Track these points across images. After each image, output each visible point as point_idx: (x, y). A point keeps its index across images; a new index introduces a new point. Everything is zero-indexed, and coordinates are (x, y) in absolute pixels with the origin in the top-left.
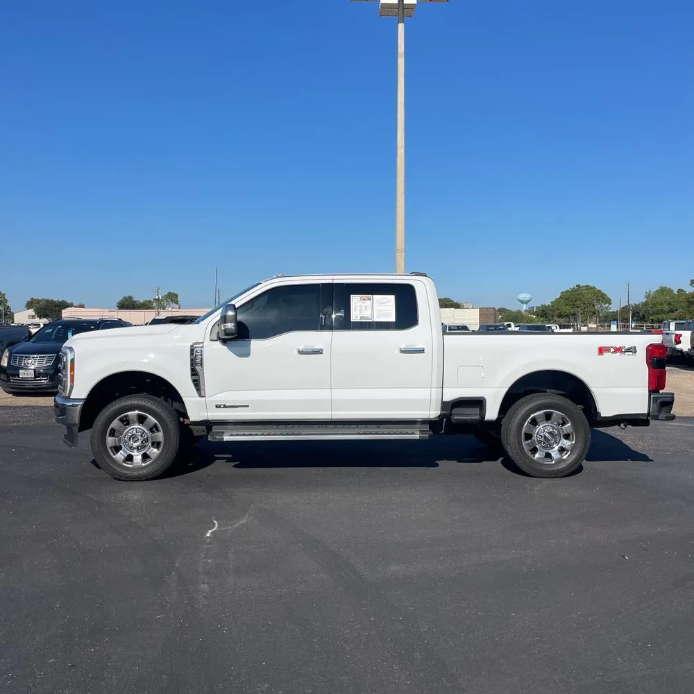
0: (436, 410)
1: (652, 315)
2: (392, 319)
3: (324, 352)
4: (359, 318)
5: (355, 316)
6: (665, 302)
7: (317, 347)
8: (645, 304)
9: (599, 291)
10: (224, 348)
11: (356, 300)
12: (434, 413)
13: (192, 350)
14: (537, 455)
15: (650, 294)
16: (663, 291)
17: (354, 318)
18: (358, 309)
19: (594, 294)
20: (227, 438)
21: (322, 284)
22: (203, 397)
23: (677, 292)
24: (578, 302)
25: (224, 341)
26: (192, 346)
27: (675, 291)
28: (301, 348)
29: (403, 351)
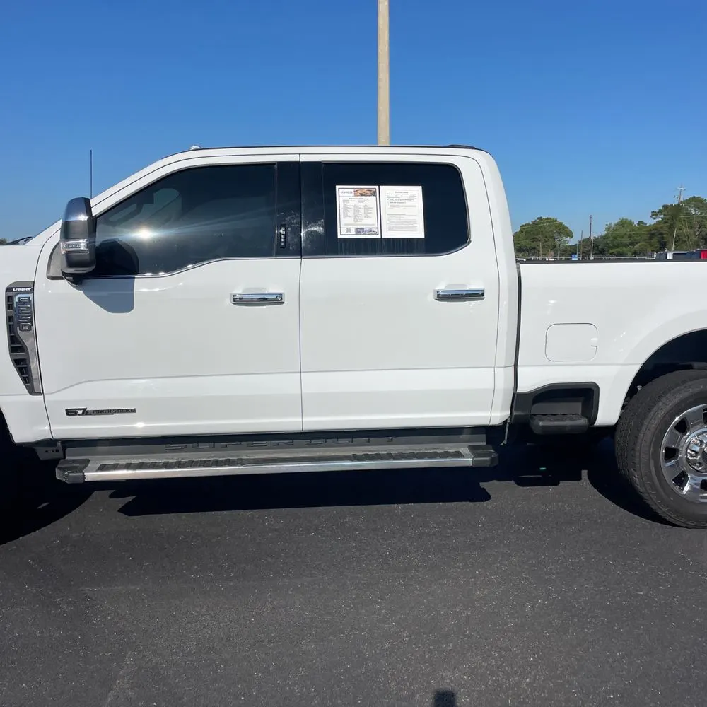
0: (502, 410)
1: (612, 248)
2: (419, 232)
3: (286, 299)
4: (353, 232)
5: (346, 228)
6: (625, 234)
7: (272, 290)
8: (605, 238)
9: (561, 224)
10: (78, 294)
11: (346, 196)
12: (497, 414)
13: (9, 299)
14: (687, 488)
15: (610, 227)
16: (623, 223)
17: (344, 231)
18: (351, 213)
19: (556, 227)
20: (91, 475)
21: (280, 163)
22: (39, 394)
23: (638, 224)
24: (540, 236)
25: (77, 280)
26: (9, 289)
27: (636, 223)
28: (239, 292)
29: (444, 297)
